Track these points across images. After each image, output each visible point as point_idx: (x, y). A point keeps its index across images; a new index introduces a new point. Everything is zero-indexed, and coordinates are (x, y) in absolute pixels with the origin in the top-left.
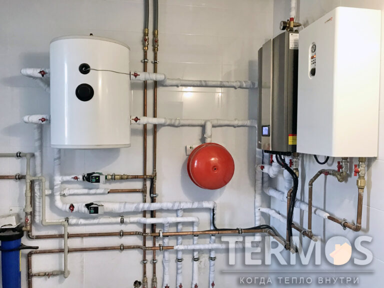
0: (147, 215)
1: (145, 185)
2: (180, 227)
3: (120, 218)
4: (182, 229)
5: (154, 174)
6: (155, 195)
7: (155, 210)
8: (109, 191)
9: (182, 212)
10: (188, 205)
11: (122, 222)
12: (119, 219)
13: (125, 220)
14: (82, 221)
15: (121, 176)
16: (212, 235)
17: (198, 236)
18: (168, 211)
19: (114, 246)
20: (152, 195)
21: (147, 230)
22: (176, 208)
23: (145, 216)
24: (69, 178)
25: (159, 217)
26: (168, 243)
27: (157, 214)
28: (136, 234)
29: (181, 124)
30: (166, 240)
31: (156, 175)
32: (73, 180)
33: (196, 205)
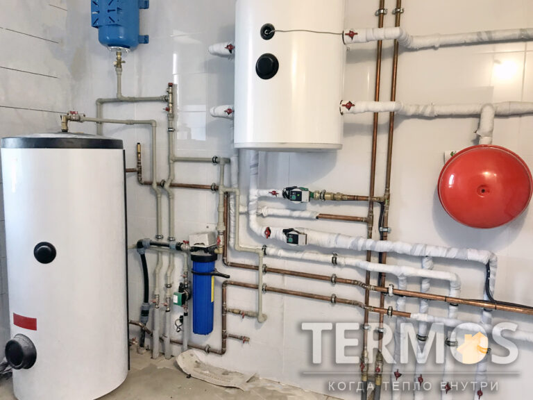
0: (372, 258)
1: (371, 212)
2: (425, 285)
3: (332, 256)
4: (428, 289)
5: (386, 197)
6: (386, 230)
7: (386, 253)
8: (318, 215)
9: (430, 262)
10: (441, 253)
11: (334, 263)
12: (329, 258)
13: (338, 260)
14: (282, 253)
15: (334, 194)
16: (485, 310)
17: (457, 305)
18: (405, 256)
19: (324, 295)
20: (381, 228)
21: (371, 280)
22: (417, 253)
23: (368, 260)
24: (265, 193)
25: (390, 264)
26: (404, 307)
27: (389, 259)
28: (354, 284)
29: (436, 114)
30: (401, 302)
31: (389, 198)
32: (270, 195)
33: (453, 254)
